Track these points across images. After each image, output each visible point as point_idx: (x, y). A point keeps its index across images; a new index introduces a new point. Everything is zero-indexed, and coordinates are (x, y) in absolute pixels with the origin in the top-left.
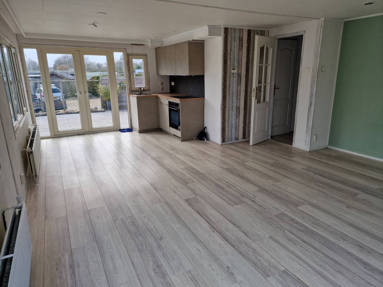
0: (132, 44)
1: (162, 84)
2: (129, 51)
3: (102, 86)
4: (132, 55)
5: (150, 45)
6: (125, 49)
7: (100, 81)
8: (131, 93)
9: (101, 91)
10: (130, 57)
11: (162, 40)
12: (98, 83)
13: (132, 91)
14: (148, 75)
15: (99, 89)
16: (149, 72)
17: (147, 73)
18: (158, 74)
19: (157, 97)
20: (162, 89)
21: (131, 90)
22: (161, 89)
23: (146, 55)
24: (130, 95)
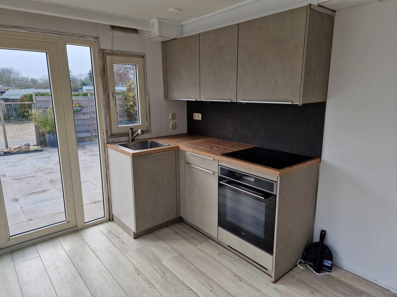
0: (113, 27)
1: (174, 117)
2: (106, 46)
3: (37, 110)
4: (112, 53)
5: (155, 31)
6: (96, 38)
7: (34, 103)
8: (110, 140)
9: (35, 119)
10: (108, 58)
11: (183, 23)
12: (30, 107)
13: (113, 136)
14: (147, 99)
15: (32, 115)
16: (149, 94)
17: (146, 96)
18: (166, 96)
19: (177, 150)
20: (174, 127)
21: (109, 134)
22: (171, 127)
23: (143, 57)
24: (108, 145)
